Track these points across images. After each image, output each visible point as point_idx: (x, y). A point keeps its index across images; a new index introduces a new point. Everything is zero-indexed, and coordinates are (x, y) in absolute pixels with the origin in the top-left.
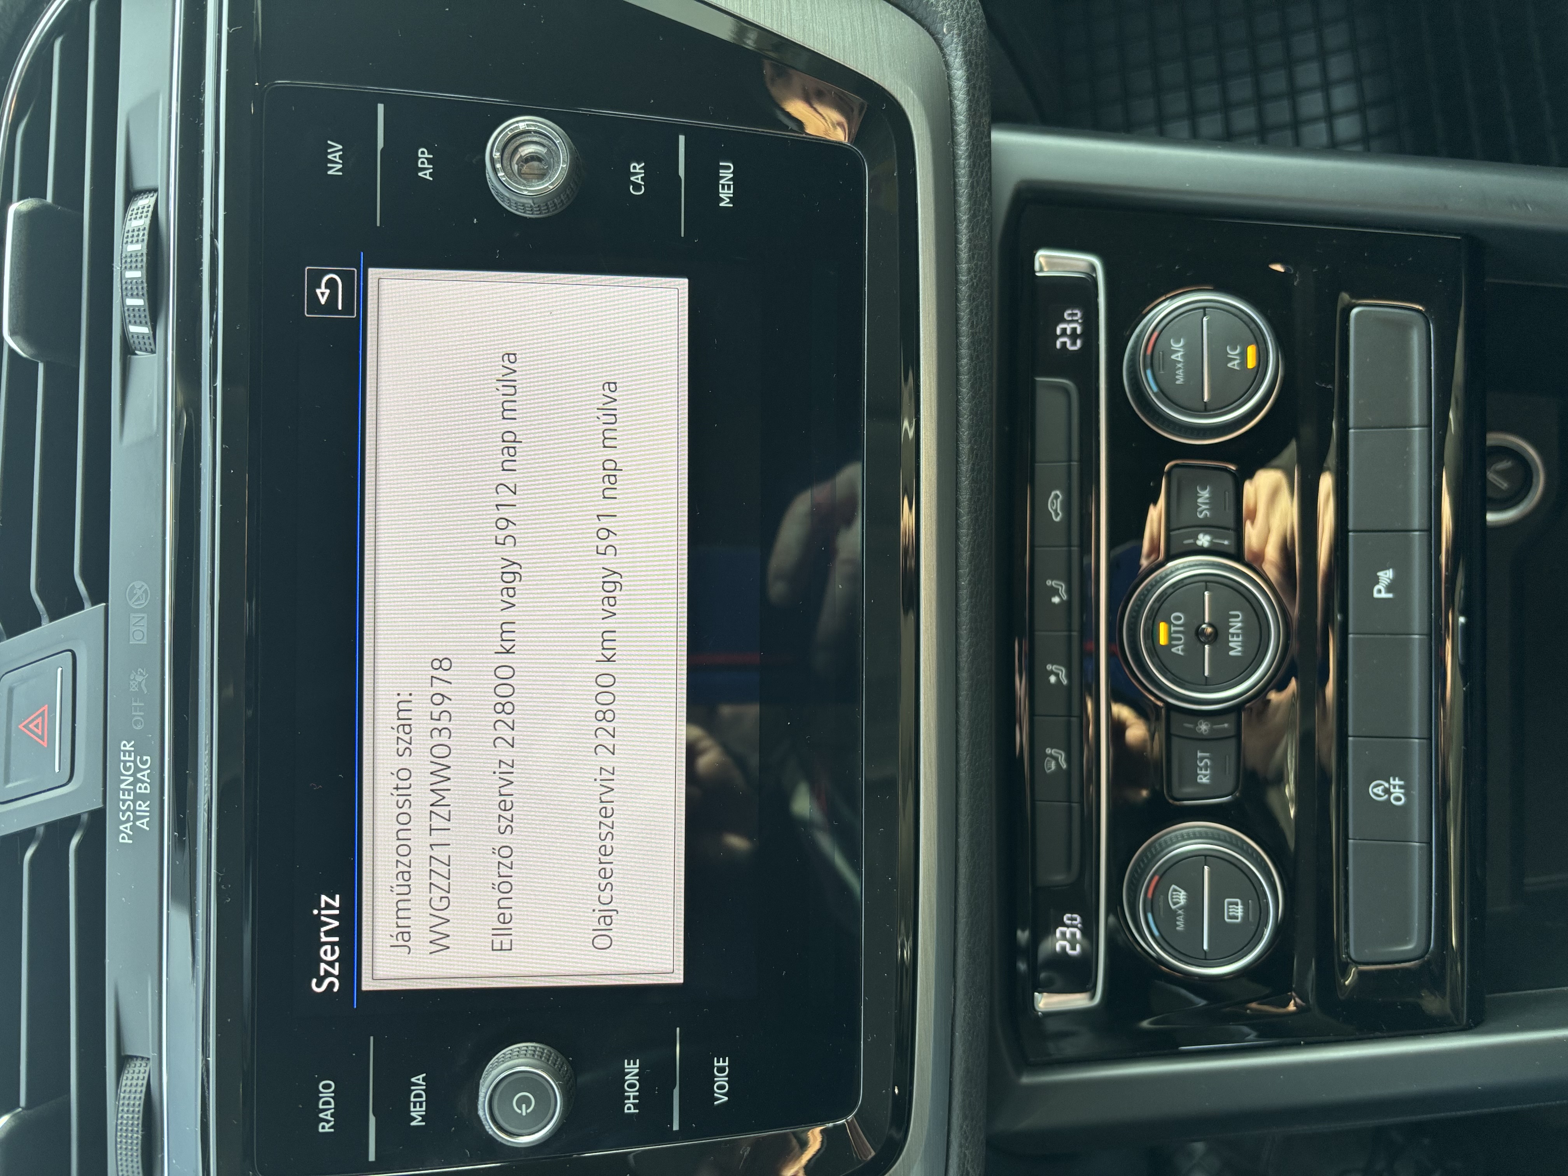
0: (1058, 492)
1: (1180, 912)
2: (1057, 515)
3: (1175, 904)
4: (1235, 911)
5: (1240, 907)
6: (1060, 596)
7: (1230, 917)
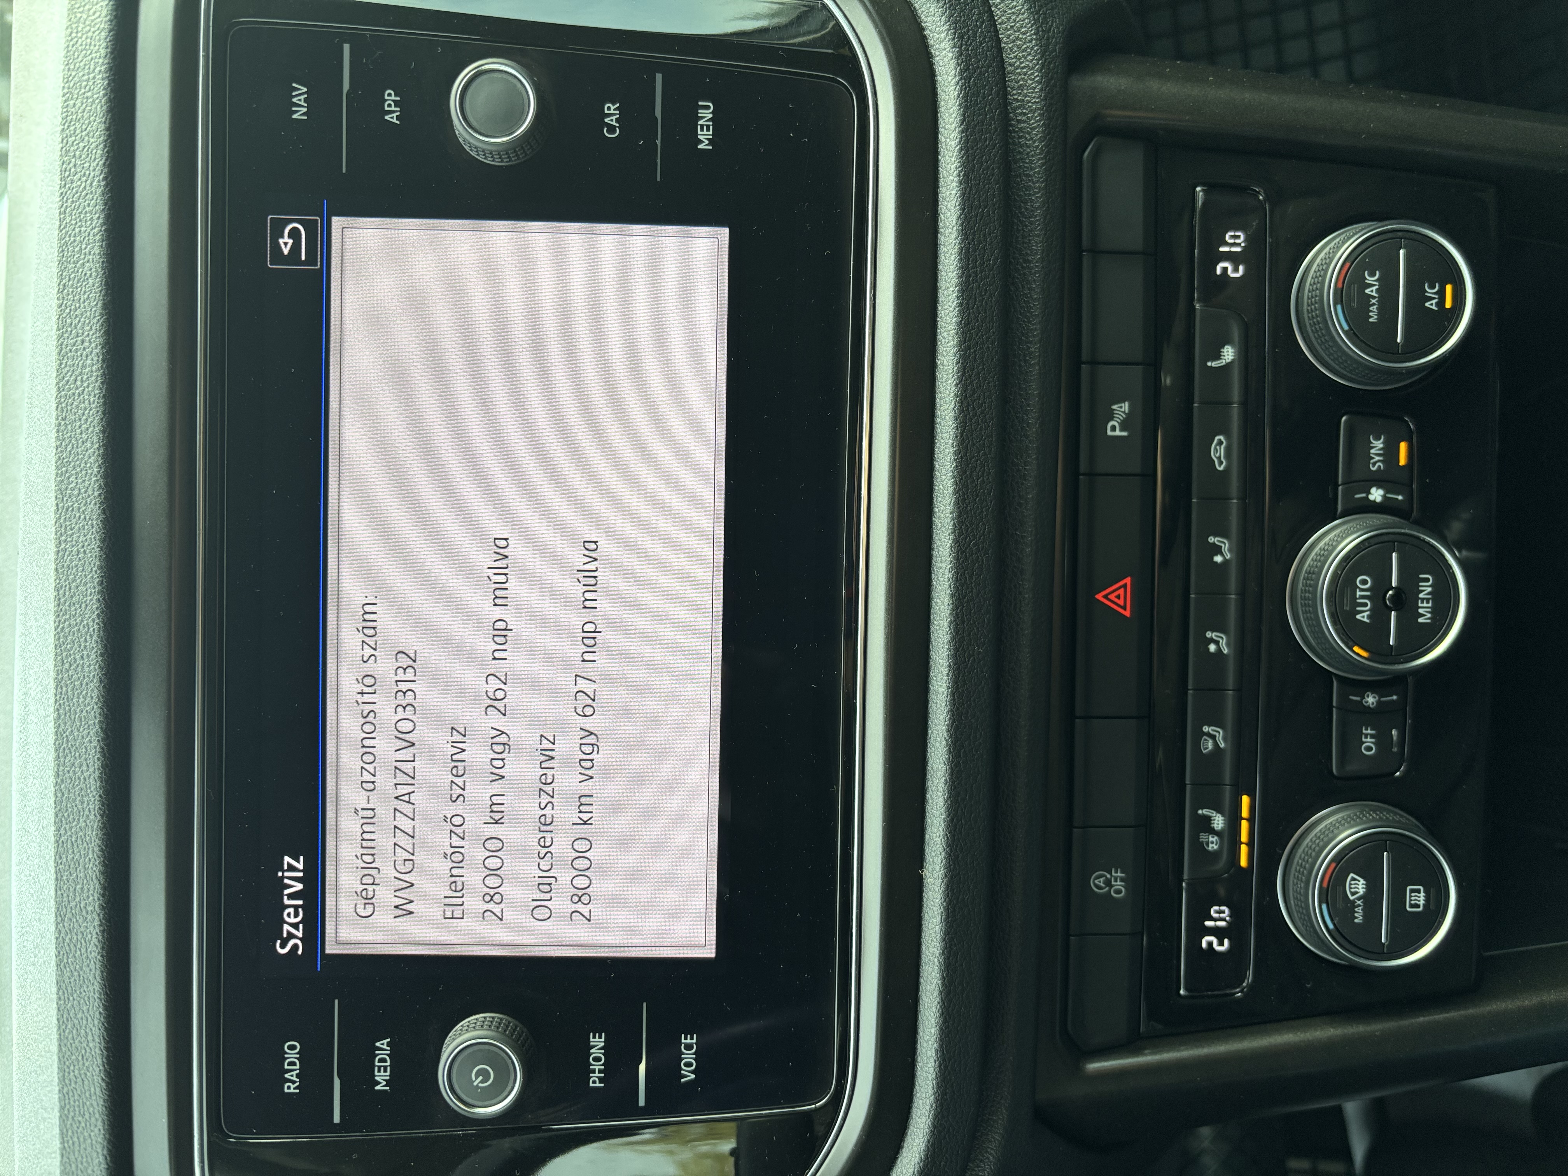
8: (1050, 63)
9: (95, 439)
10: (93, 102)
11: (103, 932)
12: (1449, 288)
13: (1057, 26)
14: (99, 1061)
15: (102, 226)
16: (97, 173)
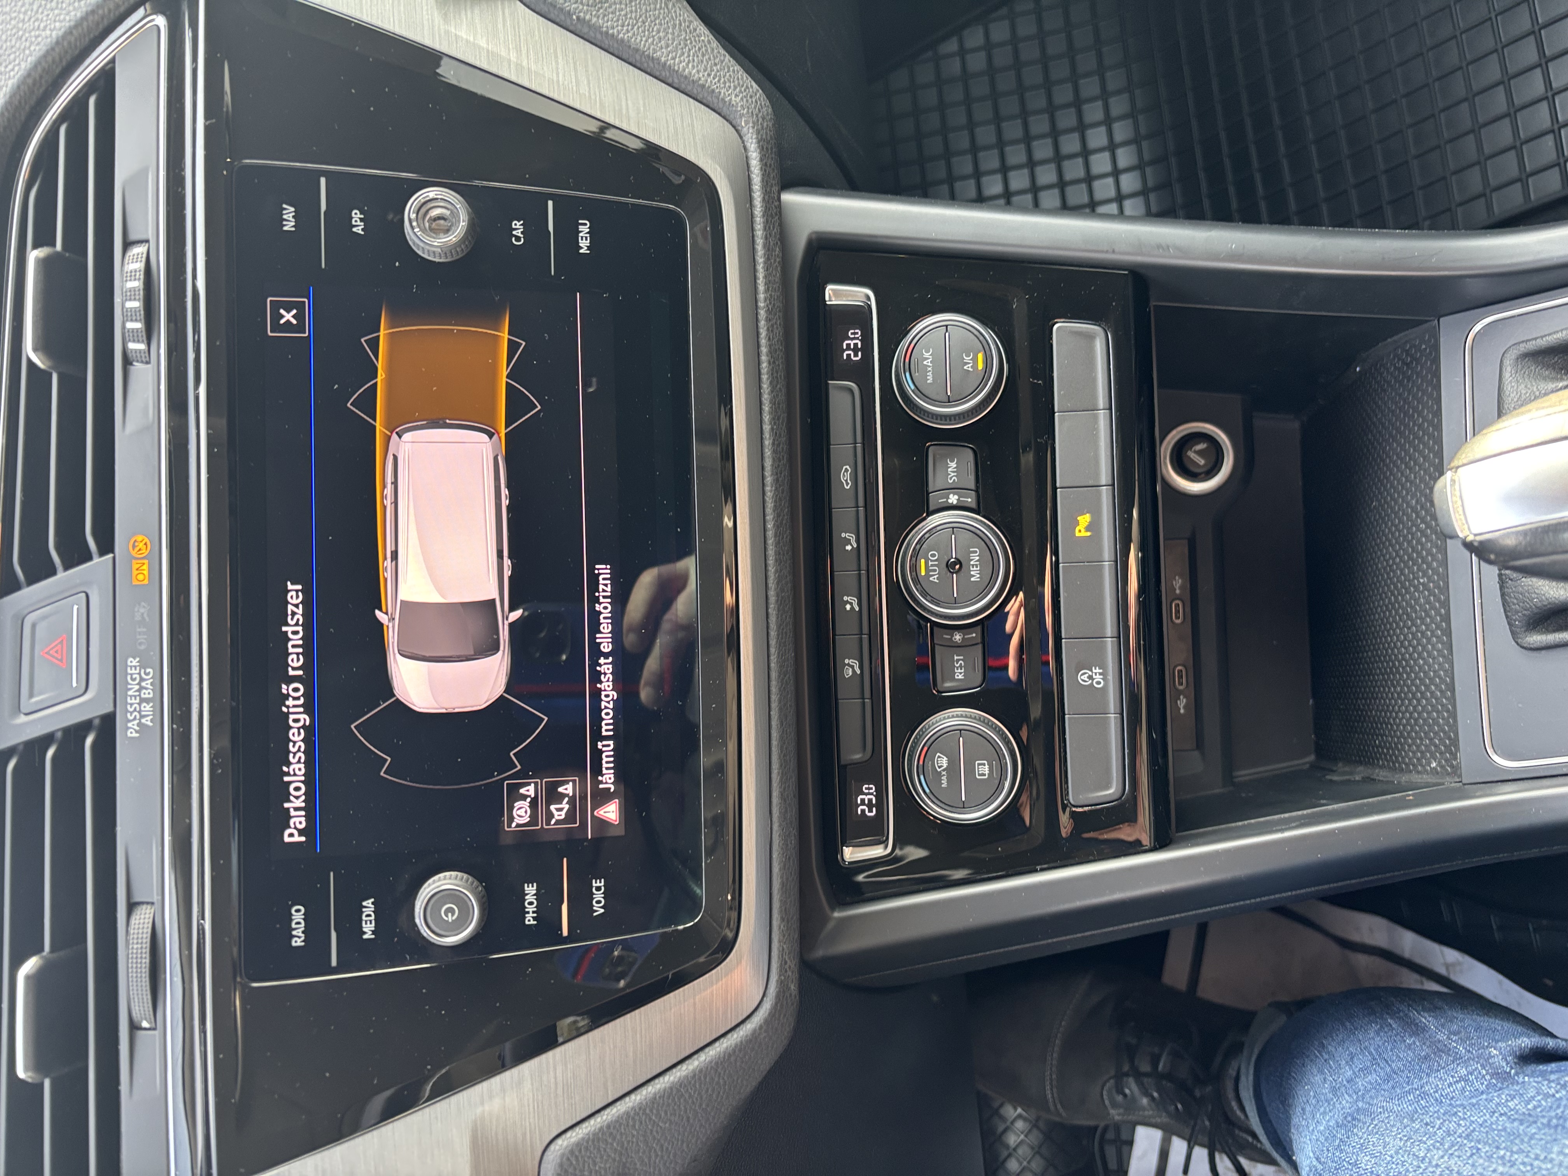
0: (848, 467)
1: (944, 773)
2: (847, 484)
3: (940, 767)
4: (983, 769)
5: (987, 766)
6: (852, 545)
7: (979, 775)
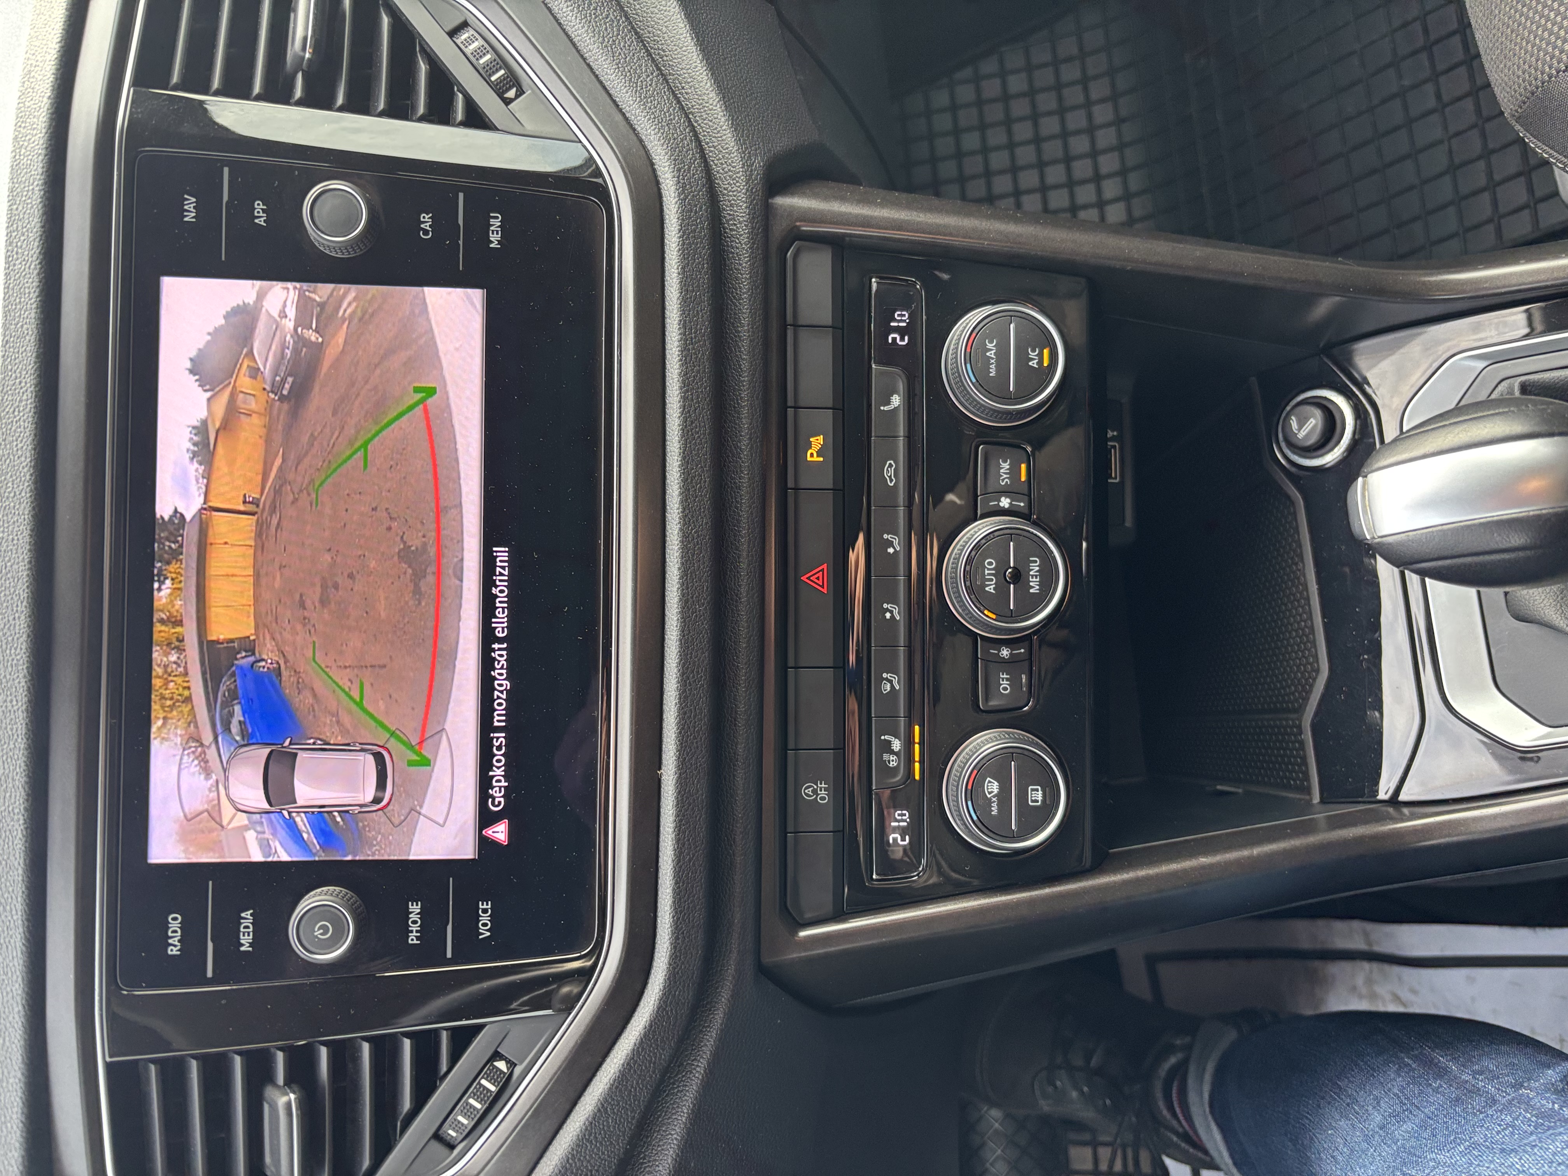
8: (752, 188)
9: (28, 454)
10: (32, 207)
11: (26, 828)
12: (1046, 352)
13: (758, 163)
14: (21, 930)
15: (37, 297)
16: (35, 258)
